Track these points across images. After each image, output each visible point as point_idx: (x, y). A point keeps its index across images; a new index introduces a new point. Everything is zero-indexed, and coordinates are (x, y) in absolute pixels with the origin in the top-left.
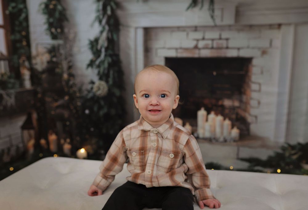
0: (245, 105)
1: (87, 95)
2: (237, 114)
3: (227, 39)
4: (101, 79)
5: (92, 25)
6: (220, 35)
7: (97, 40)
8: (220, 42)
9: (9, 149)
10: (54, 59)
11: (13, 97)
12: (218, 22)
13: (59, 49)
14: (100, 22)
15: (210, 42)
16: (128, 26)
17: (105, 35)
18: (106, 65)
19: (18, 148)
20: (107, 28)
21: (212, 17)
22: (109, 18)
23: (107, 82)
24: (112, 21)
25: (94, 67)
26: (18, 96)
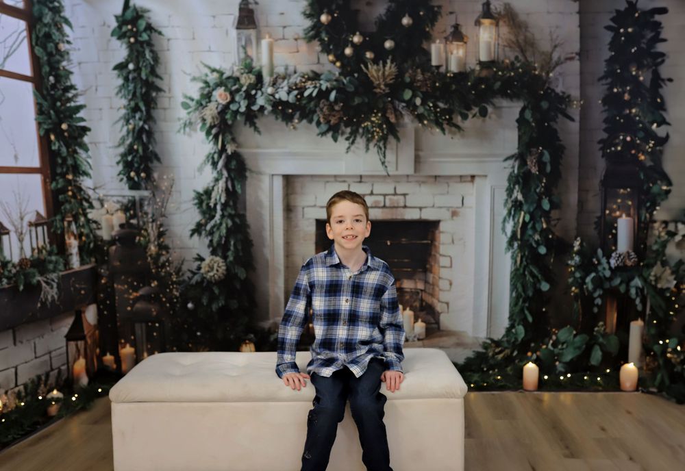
0: (431, 287)
1: (190, 279)
2: (422, 300)
3: (405, 195)
4: (214, 253)
5: (200, 169)
6: (395, 189)
7: (208, 193)
8: (396, 198)
9: (47, 375)
10: (134, 221)
11: (55, 285)
12: (392, 171)
13: (141, 206)
14: (215, 164)
15: (381, 198)
16: (259, 173)
17: (221, 184)
18: (224, 231)
19: (60, 371)
20: (225, 173)
21: (383, 163)
22: (229, 159)
23: (225, 257)
24: (233, 164)
25: (203, 233)
26: (64, 283)
